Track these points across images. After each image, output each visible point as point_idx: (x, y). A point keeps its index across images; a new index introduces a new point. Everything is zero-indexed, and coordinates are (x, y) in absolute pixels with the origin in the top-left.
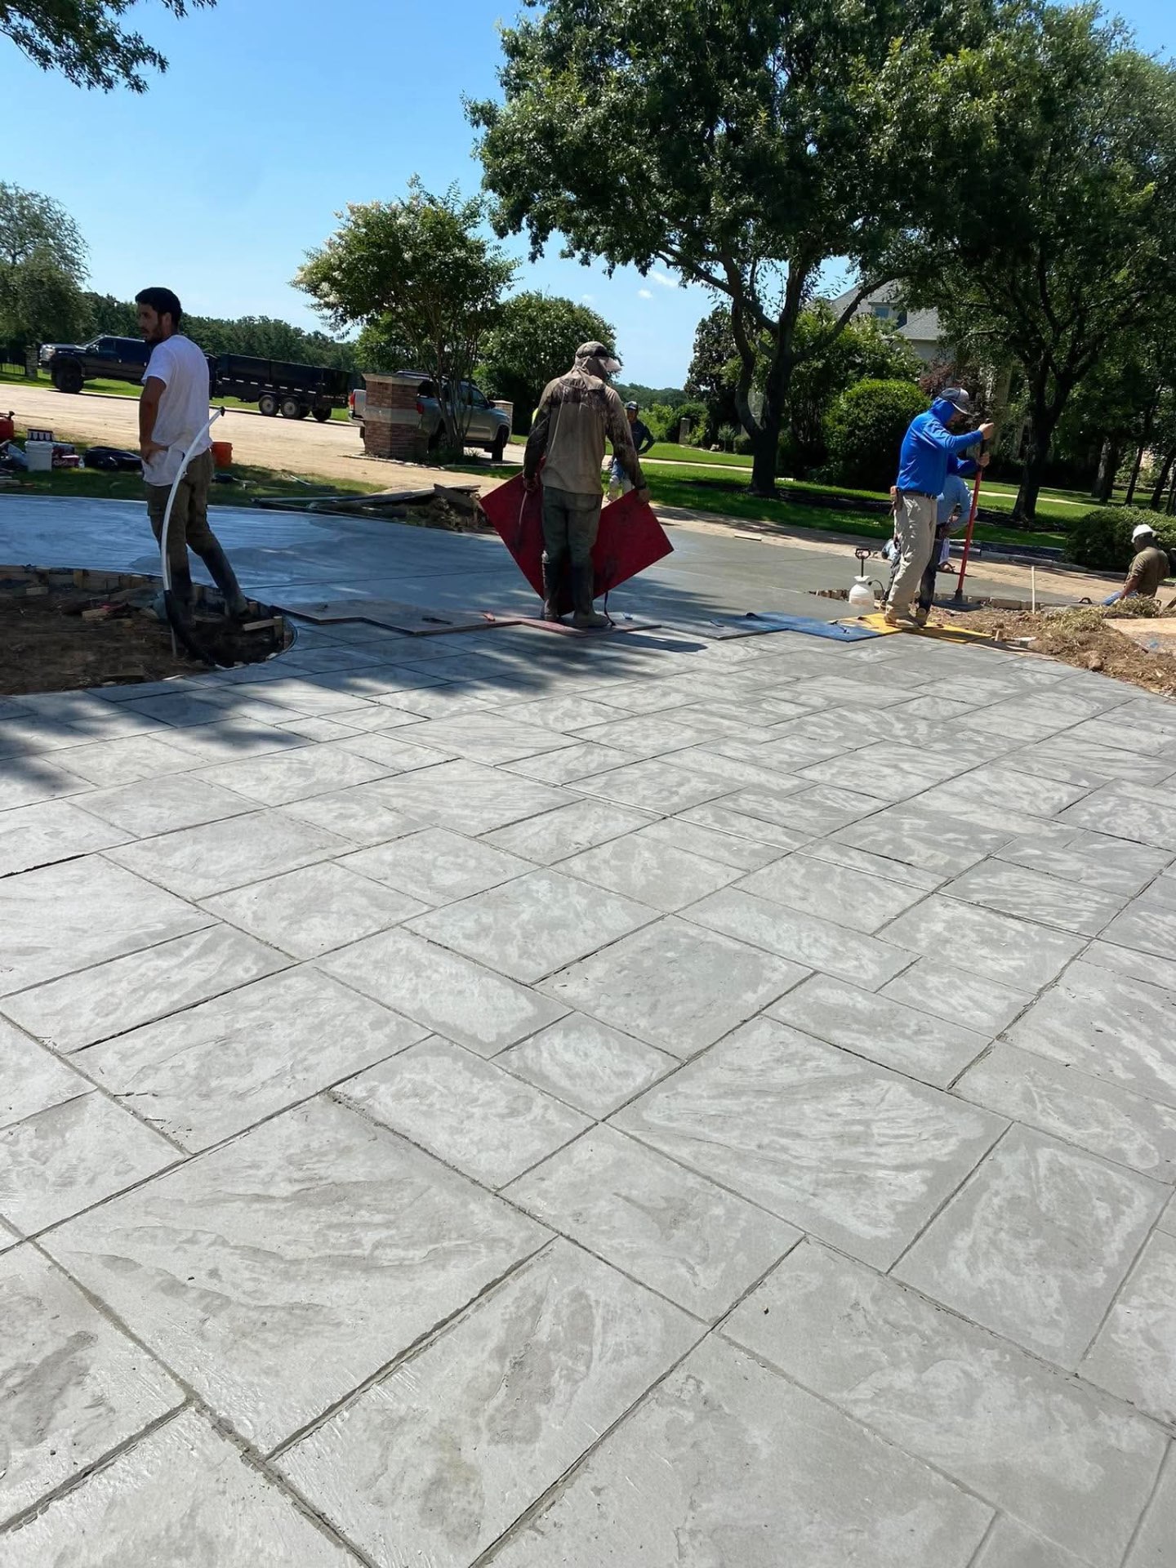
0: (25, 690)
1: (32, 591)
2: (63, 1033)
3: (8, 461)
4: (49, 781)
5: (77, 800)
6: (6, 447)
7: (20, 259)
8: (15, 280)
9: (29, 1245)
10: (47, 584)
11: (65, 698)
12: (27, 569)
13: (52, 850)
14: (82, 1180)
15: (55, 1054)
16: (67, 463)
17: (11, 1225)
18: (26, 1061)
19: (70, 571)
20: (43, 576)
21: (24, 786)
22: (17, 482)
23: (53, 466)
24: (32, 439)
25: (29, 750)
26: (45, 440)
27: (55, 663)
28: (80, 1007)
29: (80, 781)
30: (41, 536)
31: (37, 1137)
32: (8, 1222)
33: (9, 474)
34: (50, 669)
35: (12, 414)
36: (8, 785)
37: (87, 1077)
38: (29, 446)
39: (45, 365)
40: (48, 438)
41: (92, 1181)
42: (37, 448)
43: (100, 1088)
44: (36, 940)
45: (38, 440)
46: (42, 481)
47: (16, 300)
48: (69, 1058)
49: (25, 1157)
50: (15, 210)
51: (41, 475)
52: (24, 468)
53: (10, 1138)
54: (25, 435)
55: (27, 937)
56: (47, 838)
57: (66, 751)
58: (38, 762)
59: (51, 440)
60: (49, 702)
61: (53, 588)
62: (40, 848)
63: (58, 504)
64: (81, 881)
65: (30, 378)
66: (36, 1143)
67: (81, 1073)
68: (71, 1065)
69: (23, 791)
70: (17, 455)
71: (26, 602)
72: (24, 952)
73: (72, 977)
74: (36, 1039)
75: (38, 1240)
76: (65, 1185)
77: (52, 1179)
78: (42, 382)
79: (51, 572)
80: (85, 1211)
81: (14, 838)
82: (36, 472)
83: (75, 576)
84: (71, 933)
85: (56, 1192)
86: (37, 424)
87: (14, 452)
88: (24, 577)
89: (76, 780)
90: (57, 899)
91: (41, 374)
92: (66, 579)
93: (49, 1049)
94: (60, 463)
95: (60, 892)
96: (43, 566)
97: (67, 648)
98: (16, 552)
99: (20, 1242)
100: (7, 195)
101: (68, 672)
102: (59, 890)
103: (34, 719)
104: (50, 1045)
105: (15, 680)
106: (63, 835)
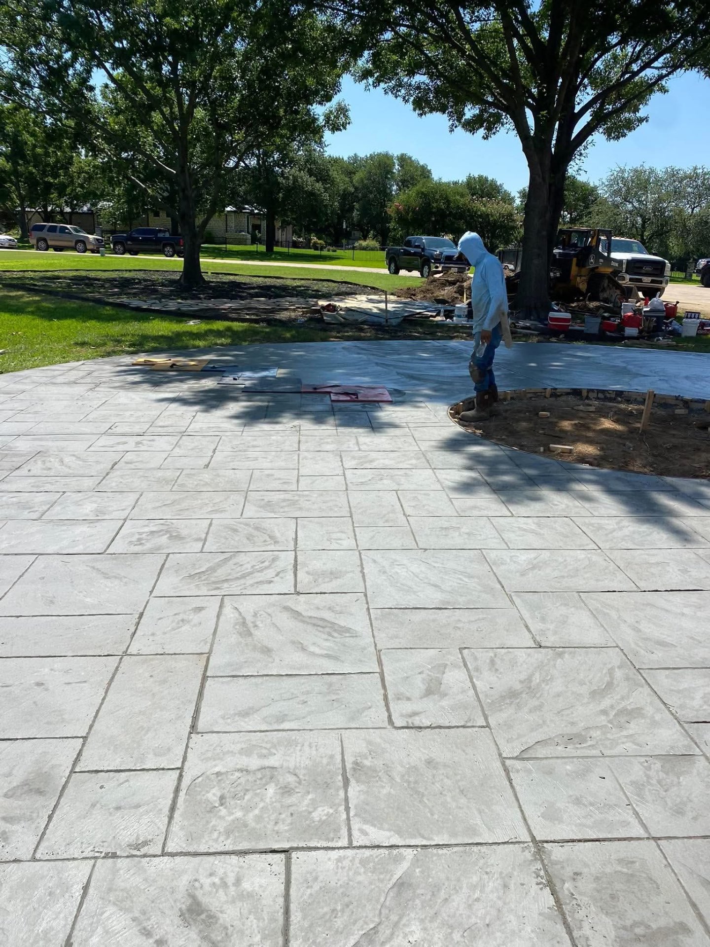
0: (669, 473)
1: (678, 411)
2: (682, 707)
3: (670, 331)
4: (682, 535)
5: (700, 552)
6: (671, 322)
7: (697, 210)
8: (691, 223)
9: (652, 842)
10: (688, 407)
11: (697, 483)
12: (677, 398)
13: (682, 581)
14: (690, 815)
15: (676, 719)
16: (706, 332)
17: (643, 823)
18: (658, 717)
19: (704, 401)
20: (686, 403)
21: (668, 535)
22: (674, 343)
23: (697, 334)
24: (687, 318)
25: (671, 513)
26: (695, 318)
27: (688, 458)
28: (694, 693)
29: (703, 540)
30: (687, 378)
31: (662, 771)
32: (642, 820)
33: (669, 338)
34: (685, 461)
35: (678, 302)
36: (658, 533)
37: (696, 743)
38: (685, 322)
39: (699, 271)
40: (696, 317)
41: (695, 819)
42: (690, 323)
43: (704, 755)
44: (669, 638)
45: (691, 318)
46: (688, 343)
47: (688, 234)
48: (685, 725)
49: (654, 782)
50: (699, 182)
51: (689, 339)
52: (679, 335)
53: (646, 764)
54: (683, 315)
55: (664, 634)
56: (679, 572)
57: (696, 519)
58: (676, 522)
59: (698, 318)
60: (686, 484)
61: (691, 411)
62: (674, 579)
63: (699, 357)
64: (699, 607)
65: (688, 280)
66: (662, 775)
67: (692, 739)
68: (685, 731)
69: (668, 538)
70: (676, 327)
71: (674, 417)
72: (662, 644)
73: (690, 670)
74: (665, 704)
75: (659, 842)
76: (678, 813)
77: (670, 804)
78: (695, 281)
79: (692, 401)
80: (690, 838)
81: (660, 568)
82: (686, 337)
83: (706, 404)
84: (691, 641)
85: (672, 815)
86: (690, 308)
87: (675, 325)
88: (673, 402)
89: (700, 538)
90: (683, 614)
91: (694, 277)
92: (700, 406)
93: (672, 714)
94: (701, 332)
95: (686, 611)
96: (687, 397)
97: (698, 450)
98: (671, 387)
99: (648, 838)
100: (697, 173)
101: (696, 465)
102: (685, 609)
103: (676, 493)
104: (674, 712)
105: (663, 466)
106: (689, 574)
